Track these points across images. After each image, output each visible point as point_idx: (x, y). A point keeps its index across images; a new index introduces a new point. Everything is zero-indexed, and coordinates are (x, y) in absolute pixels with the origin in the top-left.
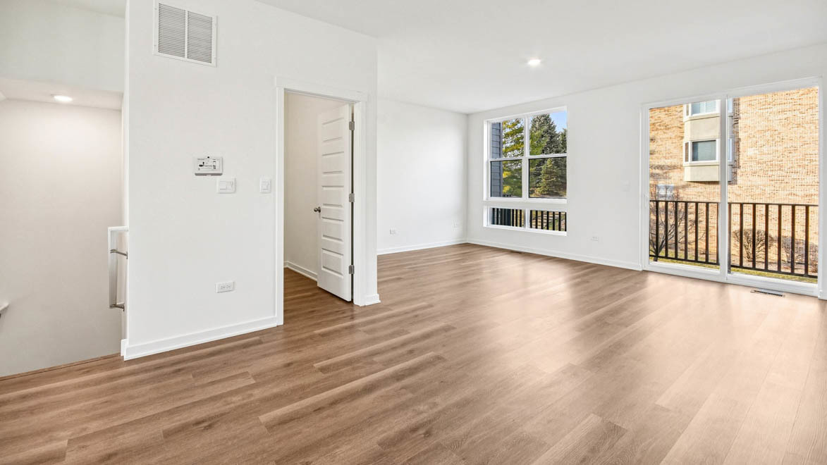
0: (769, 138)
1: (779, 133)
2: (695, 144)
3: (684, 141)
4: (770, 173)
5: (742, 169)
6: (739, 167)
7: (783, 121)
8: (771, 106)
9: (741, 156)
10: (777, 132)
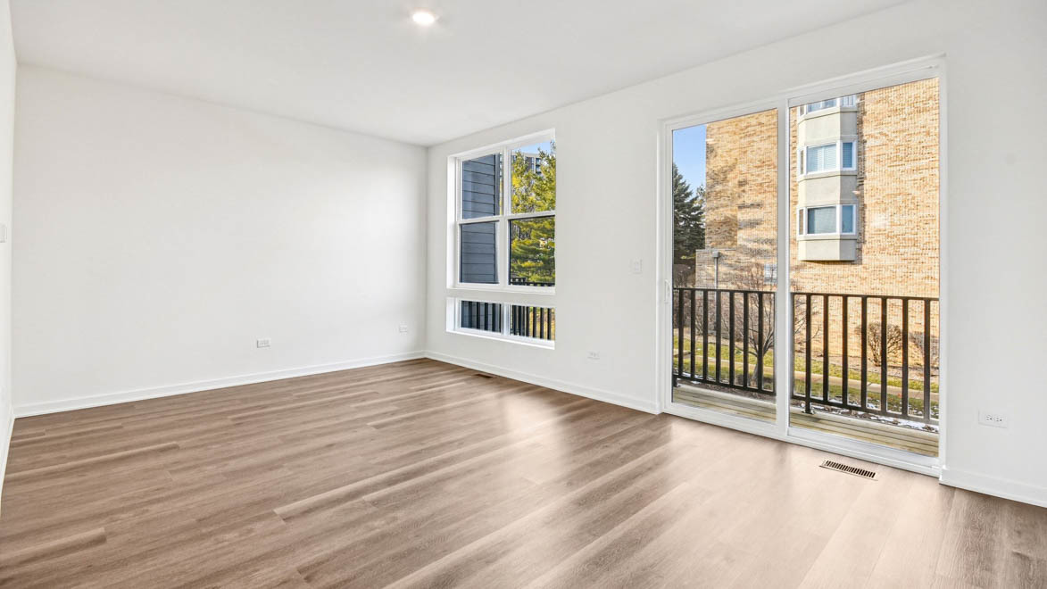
0: (901, 203)
1: (914, 198)
2: (810, 211)
3: (799, 207)
4: (902, 250)
5: (868, 245)
6: (864, 242)
7: (918, 182)
8: (903, 163)
9: (867, 227)
10: (910, 197)
